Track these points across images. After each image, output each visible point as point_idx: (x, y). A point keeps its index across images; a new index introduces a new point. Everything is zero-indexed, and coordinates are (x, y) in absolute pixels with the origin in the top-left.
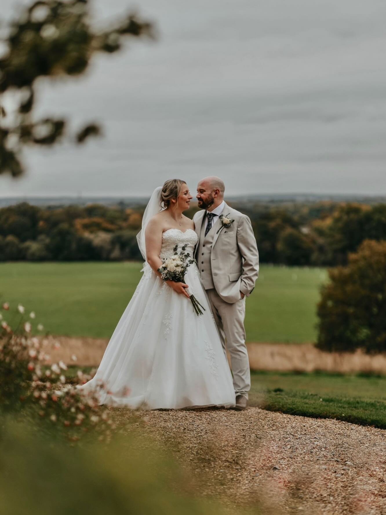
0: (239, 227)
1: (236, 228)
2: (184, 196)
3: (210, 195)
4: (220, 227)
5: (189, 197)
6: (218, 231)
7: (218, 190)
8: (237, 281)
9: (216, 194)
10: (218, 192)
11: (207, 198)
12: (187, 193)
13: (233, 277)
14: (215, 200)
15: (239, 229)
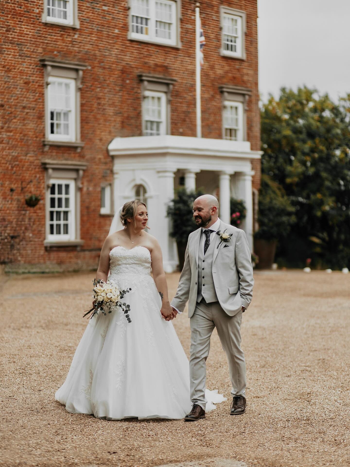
0: (237, 242)
1: (234, 243)
2: (139, 217)
3: (208, 212)
4: (220, 242)
5: (145, 219)
6: (218, 246)
7: (215, 207)
8: (236, 294)
9: (213, 211)
10: (215, 209)
11: (206, 216)
12: (142, 214)
13: (233, 289)
14: (213, 217)
15: (237, 244)
